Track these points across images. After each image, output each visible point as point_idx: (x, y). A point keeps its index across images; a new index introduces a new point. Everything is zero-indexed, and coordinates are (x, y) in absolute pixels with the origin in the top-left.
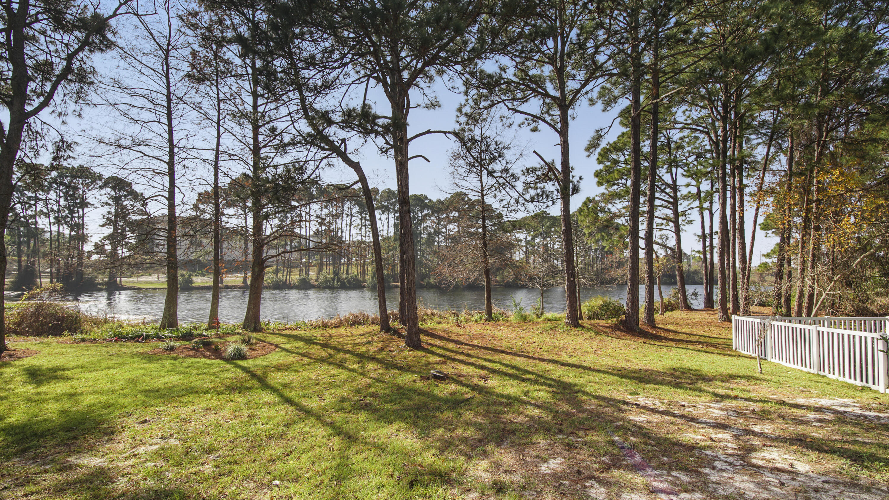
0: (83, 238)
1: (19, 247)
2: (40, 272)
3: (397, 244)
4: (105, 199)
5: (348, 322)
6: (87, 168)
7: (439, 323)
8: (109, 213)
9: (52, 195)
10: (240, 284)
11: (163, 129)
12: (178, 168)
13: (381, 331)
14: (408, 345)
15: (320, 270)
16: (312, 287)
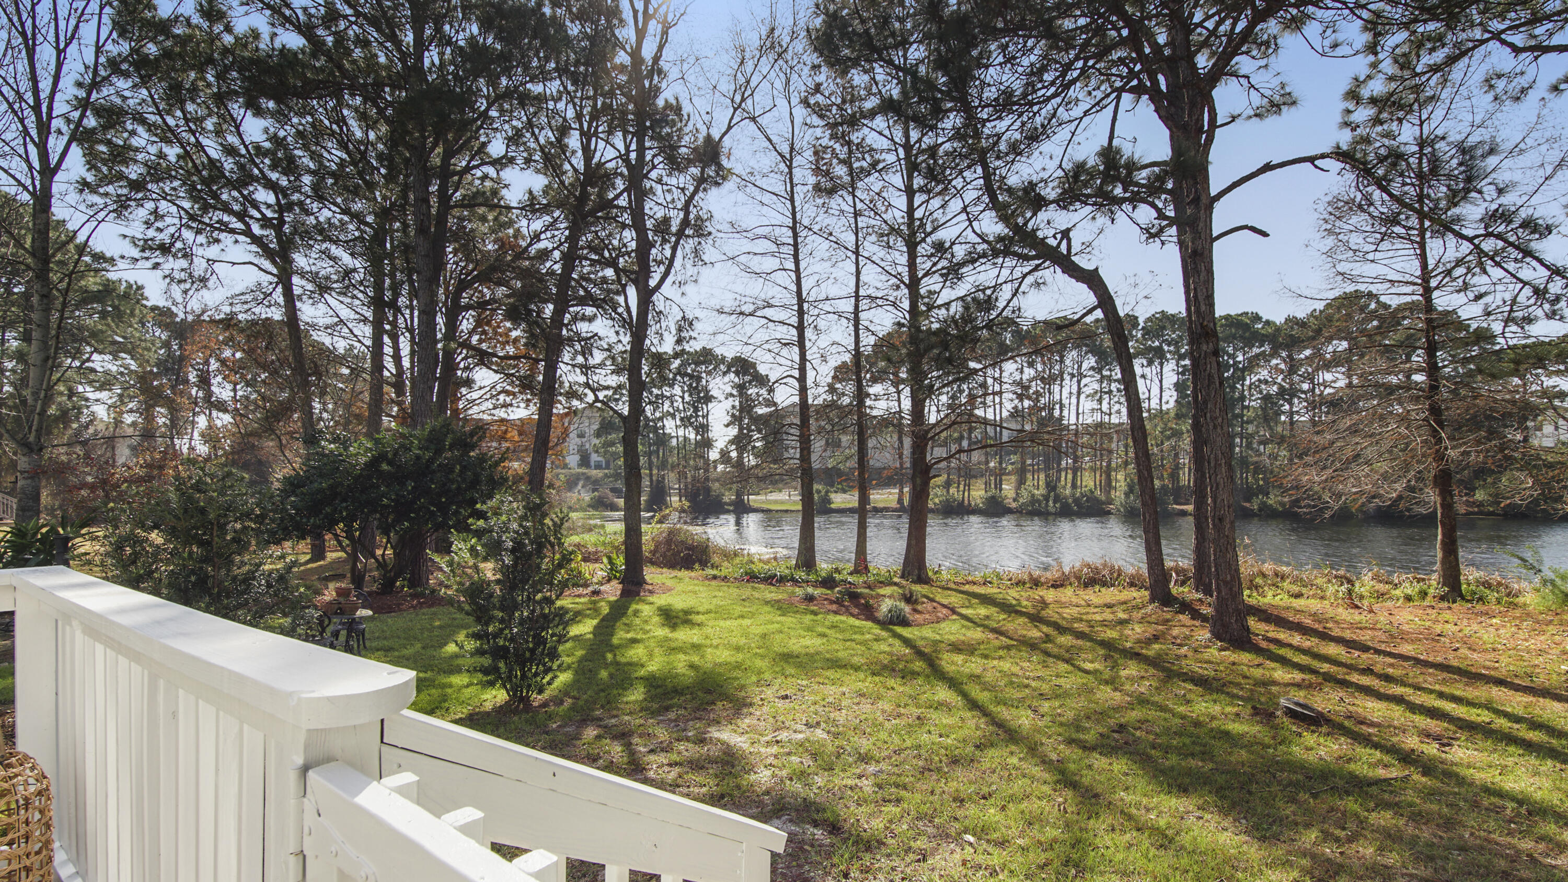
0: (707, 443)
1: (650, 459)
2: (670, 488)
3: (1186, 426)
4: (728, 389)
5: (1079, 578)
6: (711, 350)
7: (1298, 596)
8: (734, 407)
9: (677, 390)
10: (894, 505)
11: (787, 280)
12: (809, 333)
13: (1152, 600)
14: (1217, 635)
15: (1021, 482)
16: (1009, 511)
